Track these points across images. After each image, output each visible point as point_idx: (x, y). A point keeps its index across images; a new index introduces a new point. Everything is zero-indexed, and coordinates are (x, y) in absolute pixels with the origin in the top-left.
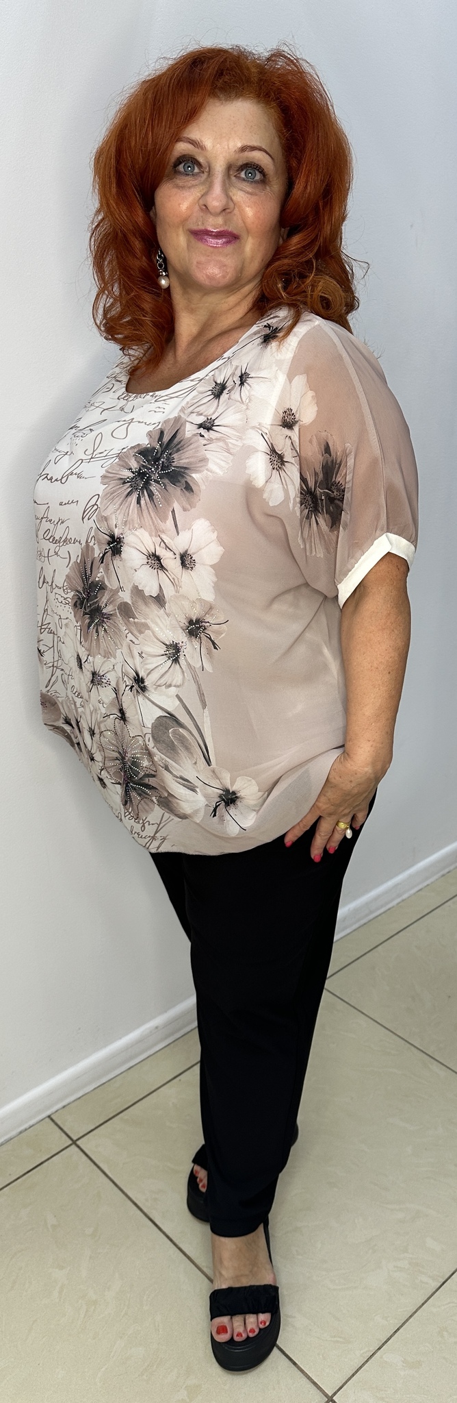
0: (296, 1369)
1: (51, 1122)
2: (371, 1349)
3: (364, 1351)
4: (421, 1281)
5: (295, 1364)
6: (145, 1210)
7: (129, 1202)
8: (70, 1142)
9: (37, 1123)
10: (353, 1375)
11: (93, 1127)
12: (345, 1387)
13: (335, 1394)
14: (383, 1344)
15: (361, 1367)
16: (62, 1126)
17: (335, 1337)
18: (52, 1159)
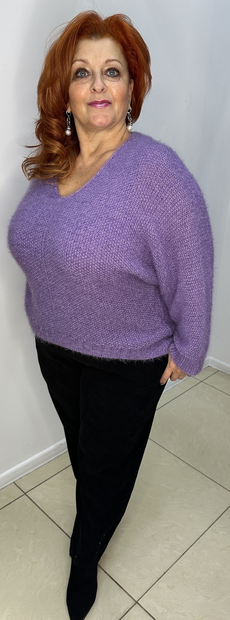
0: (122, 590)
1: (15, 485)
2: (154, 581)
3: (151, 582)
4: (175, 553)
5: (122, 588)
6: (57, 523)
7: (50, 519)
8: (23, 494)
9: (9, 485)
10: (146, 592)
11: (33, 487)
12: (143, 597)
13: (139, 600)
14: (159, 579)
15: (149, 588)
16: (19, 487)
17: (138, 576)
18: (16, 501)
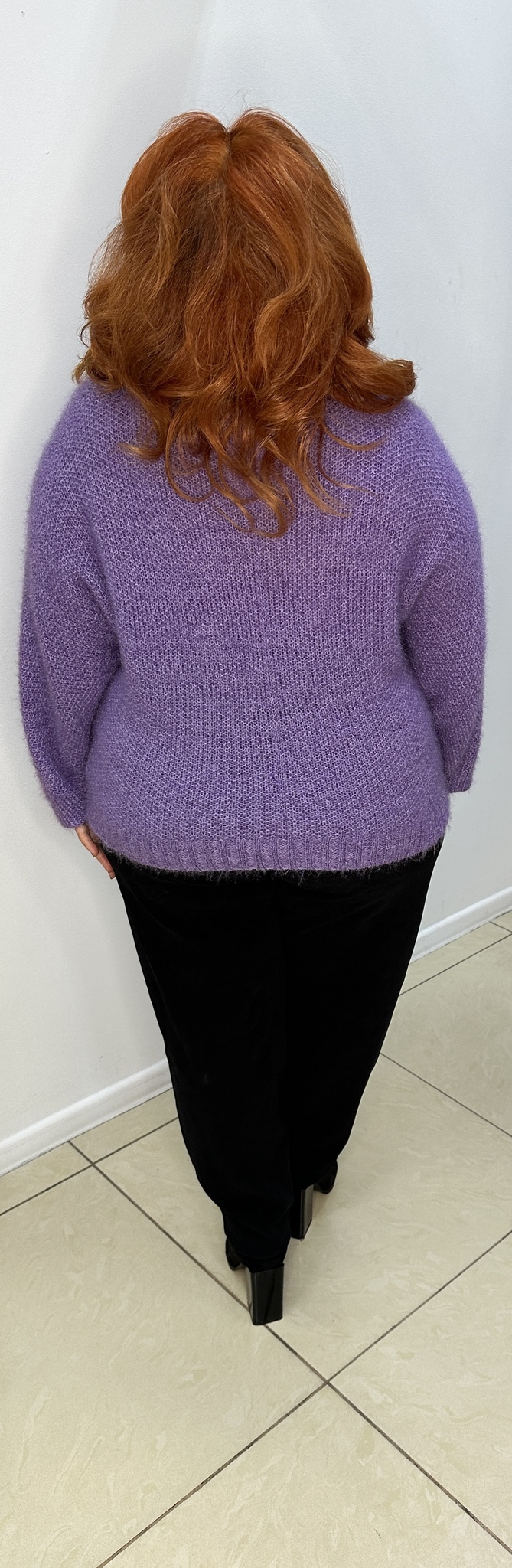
0: (296, 1357)
1: (72, 1148)
2: (368, 1342)
4: (420, 1288)
5: (296, 1353)
6: (160, 1224)
7: (145, 1216)
8: (90, 1164)
9: (56, 1147)
10: (350, 1363)
11: (112, 1151)
12: (341, 1373)
13: (332, 1378)
14: (380, 1339)
15: (357, 1357)
16: (81, 1150)
17: (335, 1332)
18: (72, 1178)
